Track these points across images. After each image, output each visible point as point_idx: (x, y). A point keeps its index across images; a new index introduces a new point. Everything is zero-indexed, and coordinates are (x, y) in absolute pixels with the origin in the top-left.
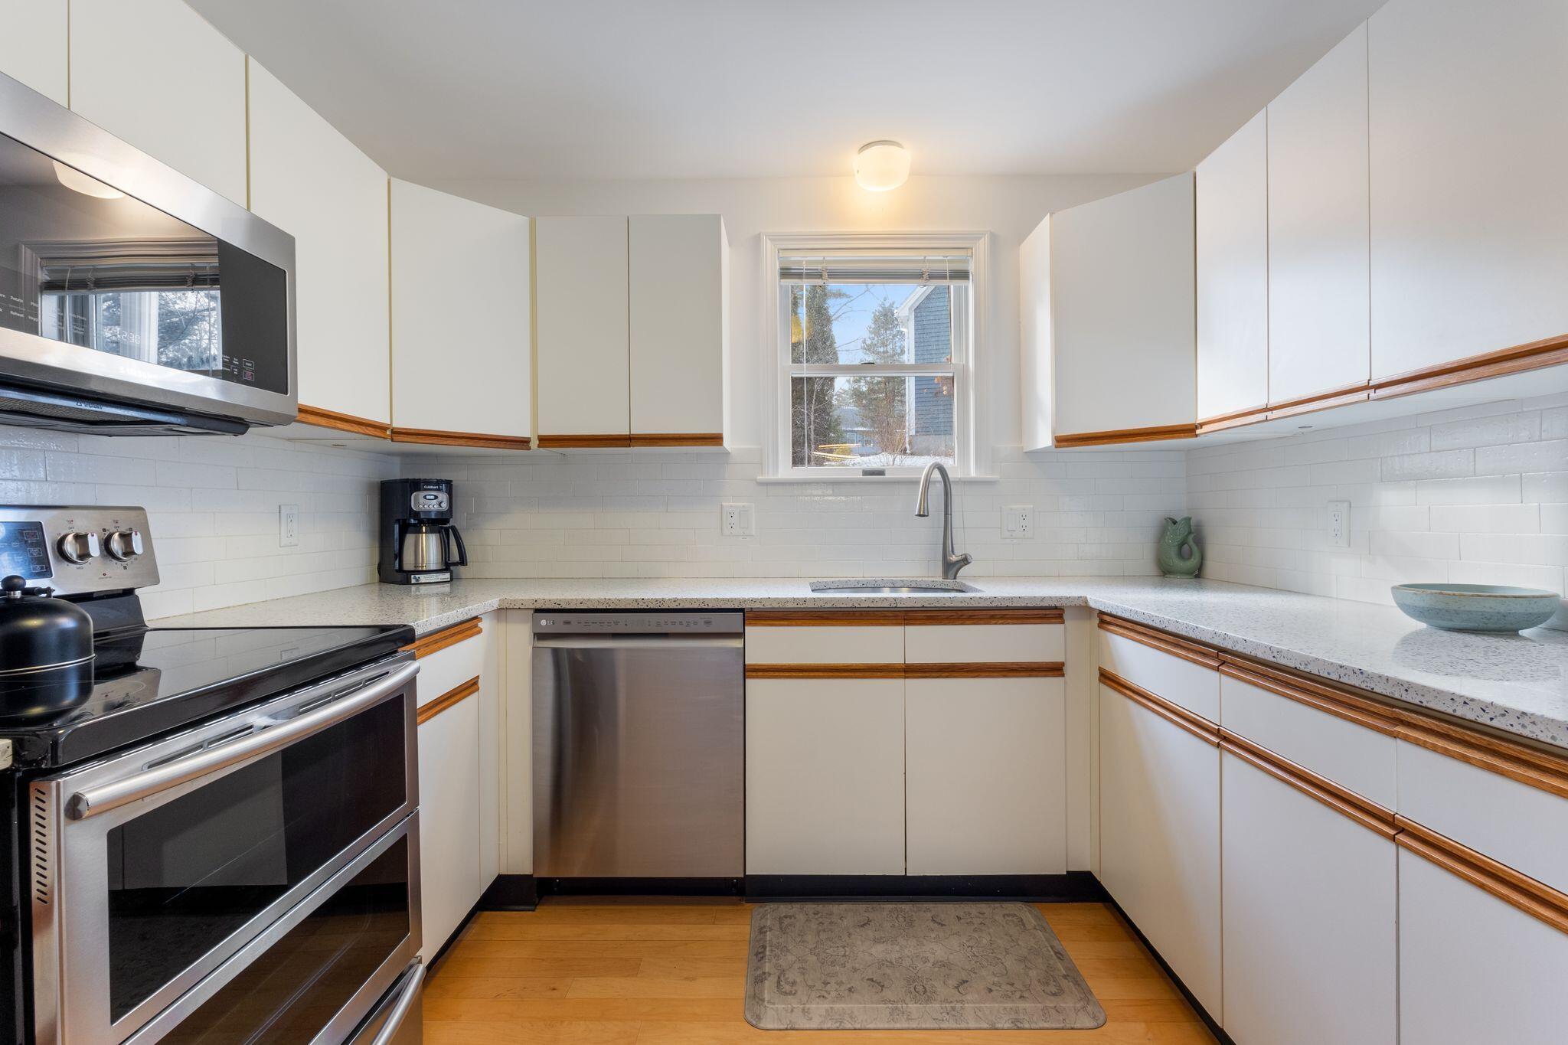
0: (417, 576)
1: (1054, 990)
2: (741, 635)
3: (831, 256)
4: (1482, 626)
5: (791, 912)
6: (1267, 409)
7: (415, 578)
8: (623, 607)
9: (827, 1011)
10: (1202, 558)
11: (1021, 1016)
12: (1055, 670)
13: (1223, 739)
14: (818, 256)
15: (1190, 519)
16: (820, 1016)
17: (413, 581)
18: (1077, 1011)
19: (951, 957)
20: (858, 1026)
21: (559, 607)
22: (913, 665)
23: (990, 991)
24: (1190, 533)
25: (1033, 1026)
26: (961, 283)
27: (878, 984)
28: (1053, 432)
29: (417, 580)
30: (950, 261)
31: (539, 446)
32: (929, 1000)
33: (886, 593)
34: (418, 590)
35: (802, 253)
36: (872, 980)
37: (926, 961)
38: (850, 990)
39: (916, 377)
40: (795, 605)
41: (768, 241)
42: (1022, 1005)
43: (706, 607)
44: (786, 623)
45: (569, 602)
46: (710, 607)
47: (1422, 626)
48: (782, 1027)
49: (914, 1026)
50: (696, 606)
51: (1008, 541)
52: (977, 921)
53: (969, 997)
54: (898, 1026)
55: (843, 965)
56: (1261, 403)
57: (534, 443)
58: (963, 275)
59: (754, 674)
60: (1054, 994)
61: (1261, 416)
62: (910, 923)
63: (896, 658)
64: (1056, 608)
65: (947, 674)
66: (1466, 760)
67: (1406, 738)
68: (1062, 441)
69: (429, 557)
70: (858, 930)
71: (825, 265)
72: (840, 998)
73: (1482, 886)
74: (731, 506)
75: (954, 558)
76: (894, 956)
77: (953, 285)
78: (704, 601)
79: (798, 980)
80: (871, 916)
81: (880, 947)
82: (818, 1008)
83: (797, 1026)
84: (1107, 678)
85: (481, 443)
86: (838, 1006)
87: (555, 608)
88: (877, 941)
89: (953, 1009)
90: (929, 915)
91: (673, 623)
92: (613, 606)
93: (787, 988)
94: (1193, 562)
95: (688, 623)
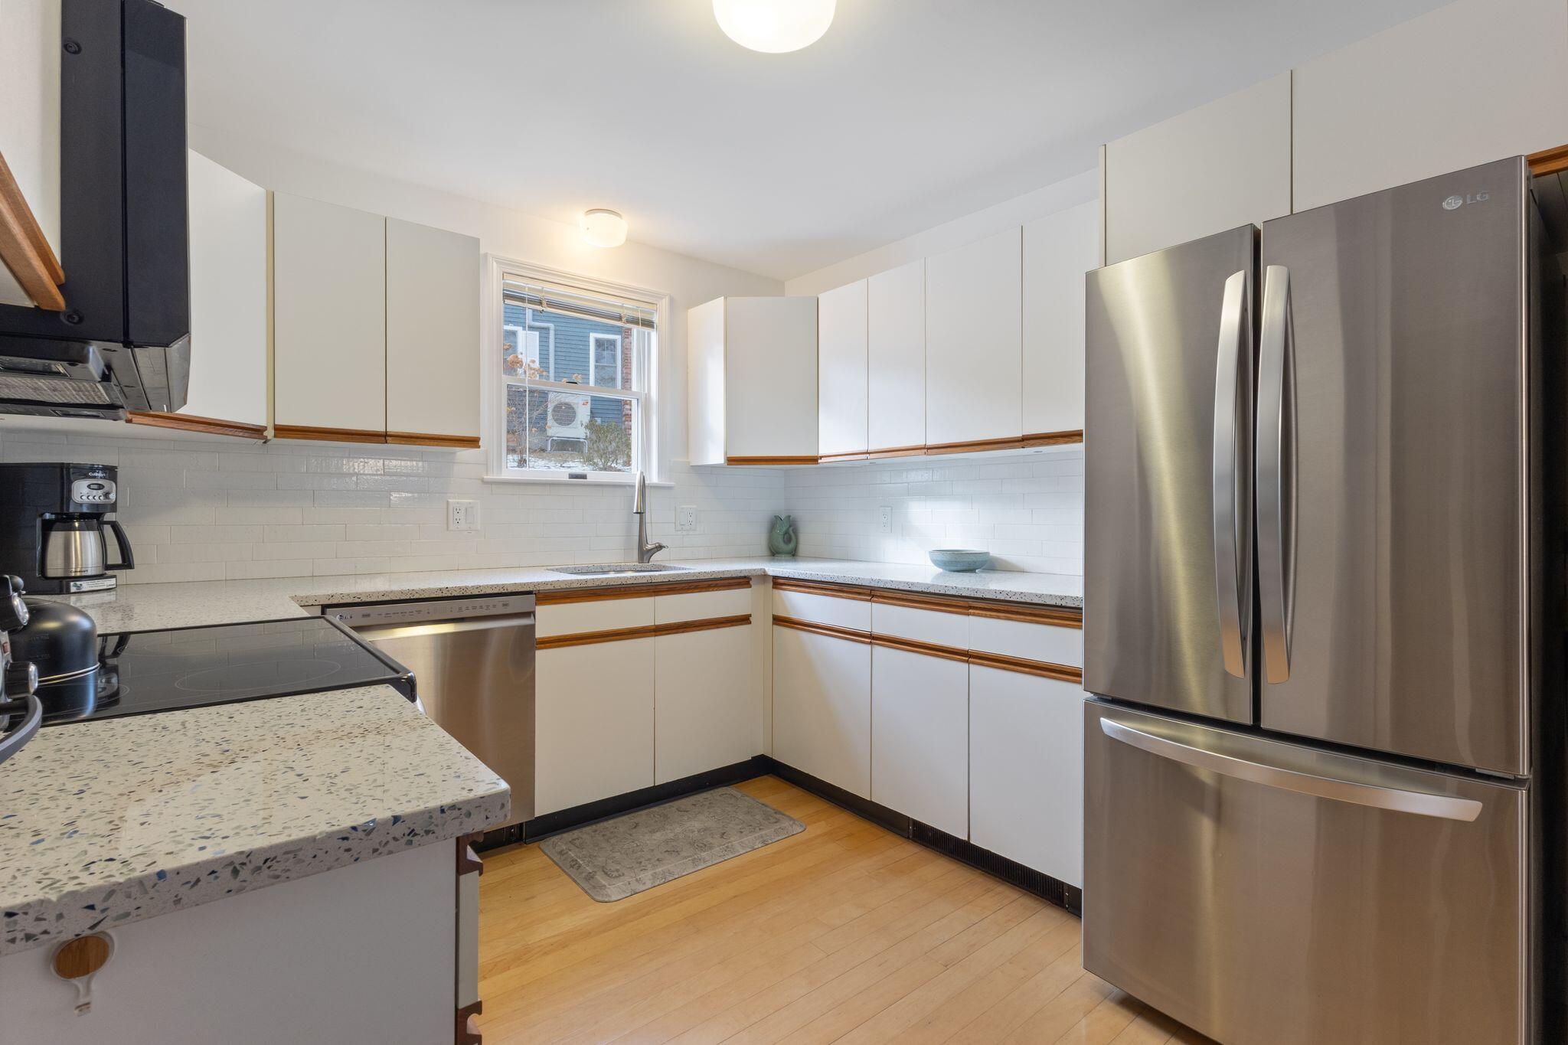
0: (78, 583)
1: (774, 820)
2: (530, 614)
3: (548, 287)
4: (967, 568)
5: (575, 836)
6: (867, 453)
7: (76, 585)
8: (427, 596)
9: (652, 875)
10: (797, 543)
11: (765, 838)
12: (745, 620)
13: (873, 639)
14: (538, 286)
15: (790, 516)
16: (650, 880)
17: (73, 589)
18: (791, 826)
19: (706, 825)
20: (677, 876)
21: (359, 600)
22: (661, 625)
23: (741, 832)
24: (790, 526)
25: (774, 841)
26: (646, 330)
27: (675, 852)
28: (726, 453)
29: (79, 587)
30: (642, 312)
31: (275, 436)
32: (711, 848)
33: (612, 575)
34: (79, 600)
35: (525, 280)
36: (667, 851)
37: (693, 831)
38: (658, 860)
39: (592, 396)
40: (578, 585)
41: (495, 263)
42: (763, 832)
43: (505, 591)
44: (569, 601)
45: (369, 595)
46: (509, 591)
47: (941, 570)
48: (628, 895)
49: (710, 864)
50: (496, 591)
51: (680, 533)
52: (707, 803)
53: (732, 839)
54: (700, 867)
55: (642, 851)
56: (864, 448)
57: (270, 433)
58: (648, 324)
59: (543, 646)
60: (776, 822)
61: (864, 456)
62: (666, 817)
63: (648, 622)
64: (745, 577)
65: (682, 630)
66: (999, 618)
67: (974, 615)
68: (732, 461)
69: (87, 560)
70: (634, 831)
71: (544, 294)
72: (654, 866)
73: (1004, 669)
74: (458, 503)
75: (649, 547)
76: (671, 835)
77: (636, 330)
78: (503, 586)
79: (618, 868)
80: (636, 820)
81: (658, 834)
82: (646, 876)
83: (637, 891)
84: (779, 620)
85: (201, 427)
86: (657, 870)
87: (355, 601)
88: (653, 832)
89: (727, 847)
90: (674, 809)
91: (474, 608)
92: (417, 596)
93: (615, 874)
94: (791, 546)
95: (488, 607)
